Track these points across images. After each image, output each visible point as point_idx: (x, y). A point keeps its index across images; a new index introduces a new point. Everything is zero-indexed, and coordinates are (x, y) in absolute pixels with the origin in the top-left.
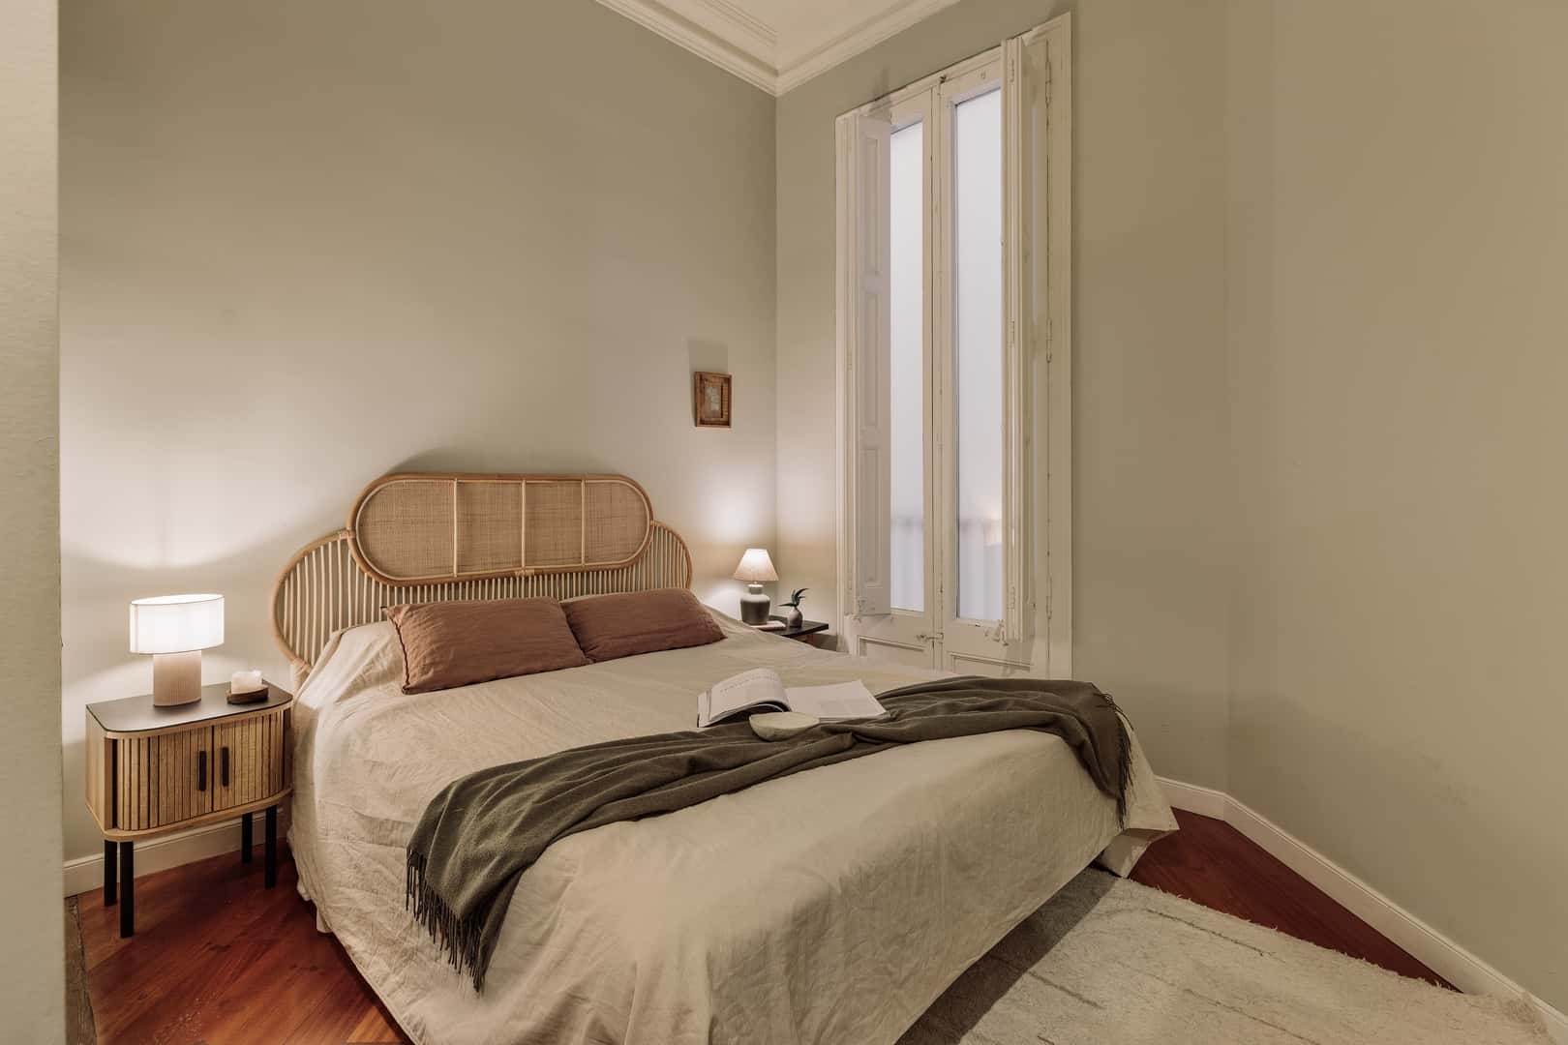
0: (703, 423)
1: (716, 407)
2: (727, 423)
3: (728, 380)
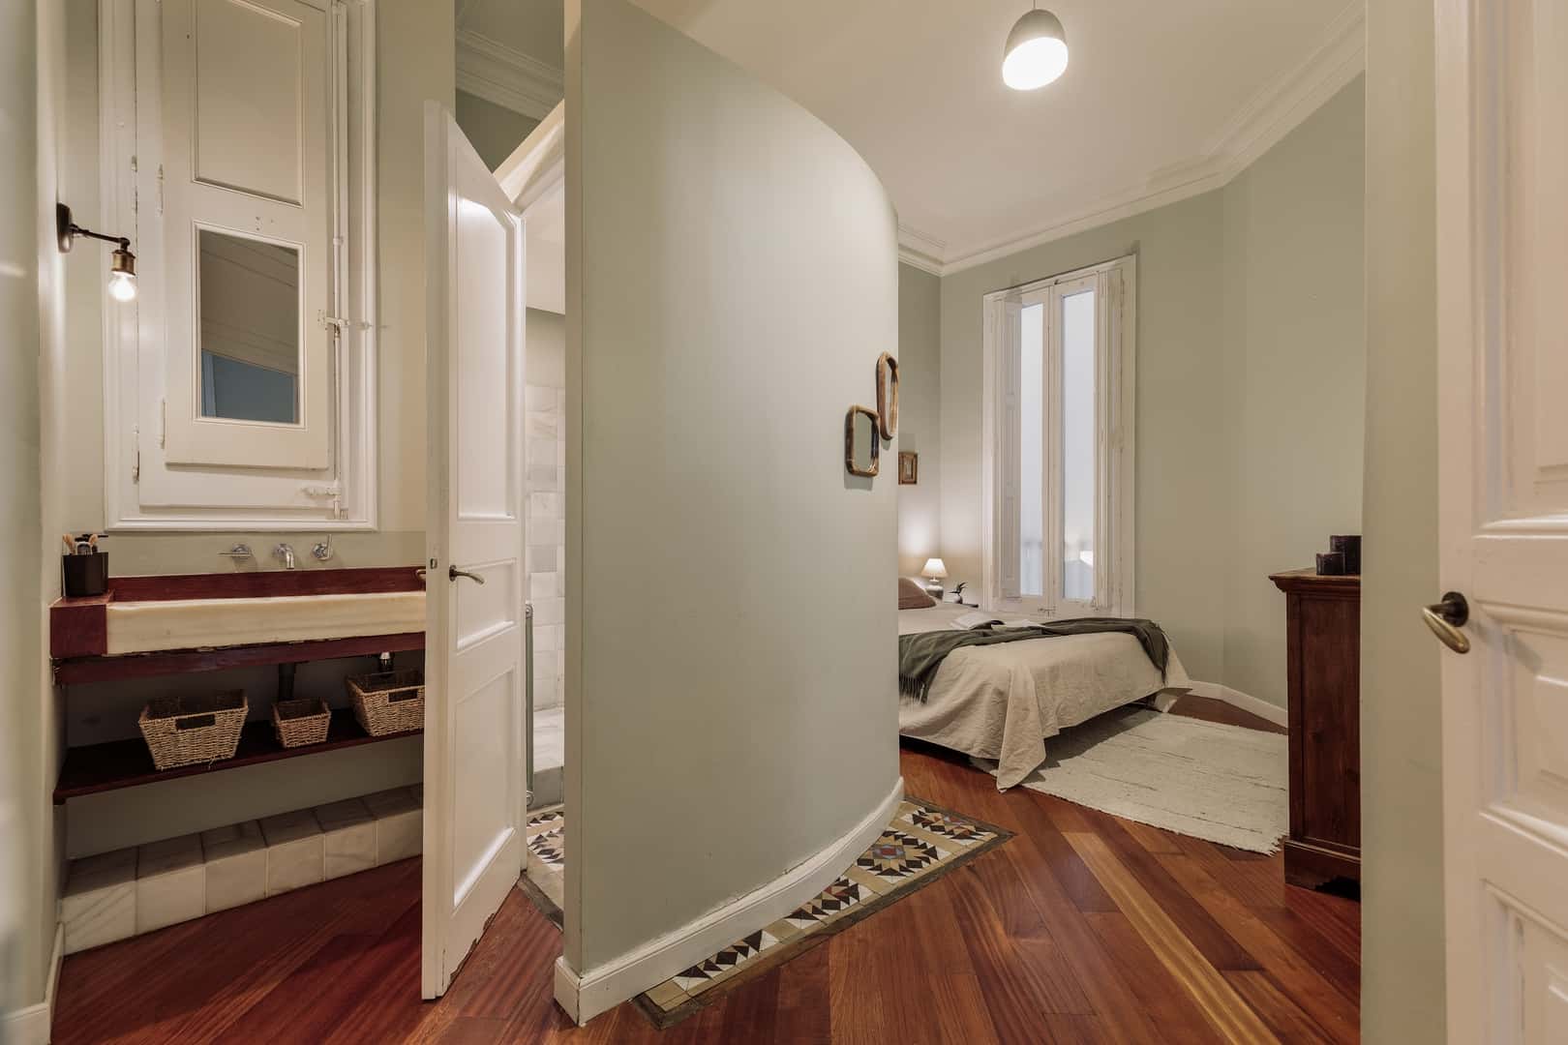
0: (903, 482)
1: (909, 473)
2: (915, 482)
3: (916, 456)
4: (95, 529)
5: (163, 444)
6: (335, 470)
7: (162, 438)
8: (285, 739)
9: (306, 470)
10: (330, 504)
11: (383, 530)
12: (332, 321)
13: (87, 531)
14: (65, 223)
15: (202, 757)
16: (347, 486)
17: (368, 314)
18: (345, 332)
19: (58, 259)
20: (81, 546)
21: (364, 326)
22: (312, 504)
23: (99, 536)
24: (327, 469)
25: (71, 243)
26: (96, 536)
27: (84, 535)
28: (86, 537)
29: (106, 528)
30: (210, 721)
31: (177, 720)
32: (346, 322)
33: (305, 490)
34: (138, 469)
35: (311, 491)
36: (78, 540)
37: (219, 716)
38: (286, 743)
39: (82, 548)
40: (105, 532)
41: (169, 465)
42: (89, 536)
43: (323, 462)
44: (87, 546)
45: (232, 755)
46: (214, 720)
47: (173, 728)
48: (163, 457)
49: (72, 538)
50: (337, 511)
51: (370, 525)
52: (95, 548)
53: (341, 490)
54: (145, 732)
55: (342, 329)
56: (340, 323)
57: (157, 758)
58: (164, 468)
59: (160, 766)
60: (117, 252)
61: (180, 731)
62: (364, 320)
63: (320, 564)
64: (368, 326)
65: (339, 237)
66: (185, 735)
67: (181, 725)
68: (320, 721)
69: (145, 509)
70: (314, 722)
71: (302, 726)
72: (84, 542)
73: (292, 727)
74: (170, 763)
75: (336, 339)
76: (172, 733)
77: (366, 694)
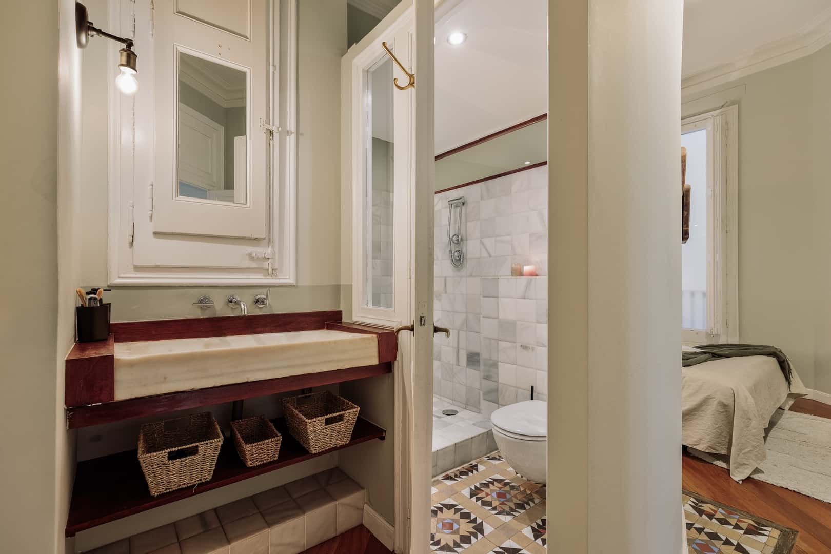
4: (101, 284)
5: (151, 217)
6: (269, 240)
7: (150, 213)
8: (248, 460)
9: (250, 239)
10: (265, 265)
11: (299, 284)
12: (267, 126)
13: (95, 285)
14: (83, 22)
15: (187, 481)
16: (276, 250)
17: (291, 125)
18: (276, 136)
19: (76, 52)
20: (91, 298)
21: (289, 133)
22: (254, 265)
23: (104, 290)
24: (265, 238)
25: (87, 38)
26: (102, 290)
27: (92, 290)
28: (94, 291)
29: (109, 283)
30: (194, 451)
31: (169, 453)
32: (278, 128)
33: (250, 255)
34: (133, 237)
35: (254, 255)
36: (88, 293)
37: (201, 445)
38: (249, 463)
39: (92, 300)
40: (108, 286)
41: (157, 234)
42: (97, 290)
43: (262, 234)
44: (95, 298)
45: (209, 478)
46: (197, 450)
47: (166, 460)
48: (151, 227)
49: (84, 292)
50: (270, 270)
51: (291, 281)
52: (101, 300)
53: (274, 254)
54: (143, 465)
55: (275, 134)
56: (274, 129)
57: (151, 486)
58: (152, 235)
59: (154, 492)
60: (123, 50)
61: (171, 462)
62: (288, 129)
63: (257, 310)
64: (292, 133)
65: (273, 65)
66: (174, 465)
67: (172, 456)
68: (274, 444)
69: (138, 268)
70: (270, 445)
71: (261, 449)
72: (93, 296)
73: (254, 450)
74: (162, 489)
75: (271, 141)
76: (164, 464)
77: (310, 421)
